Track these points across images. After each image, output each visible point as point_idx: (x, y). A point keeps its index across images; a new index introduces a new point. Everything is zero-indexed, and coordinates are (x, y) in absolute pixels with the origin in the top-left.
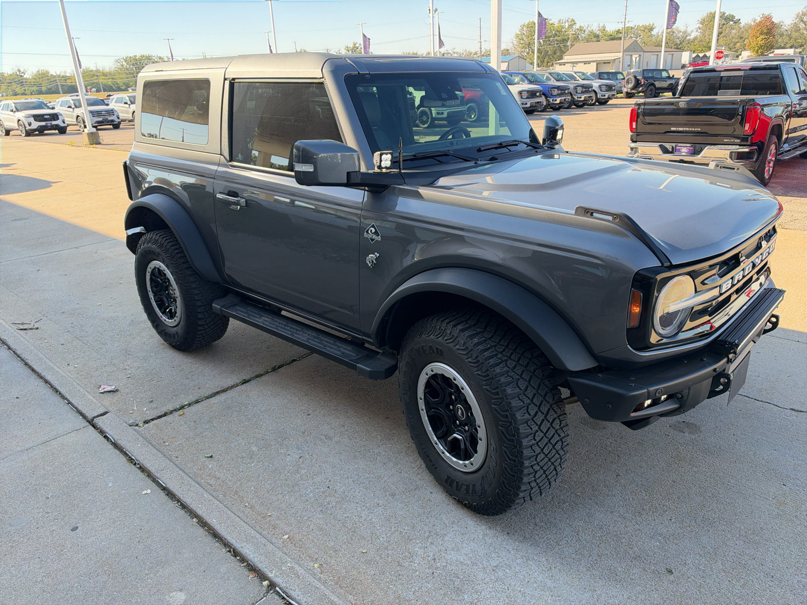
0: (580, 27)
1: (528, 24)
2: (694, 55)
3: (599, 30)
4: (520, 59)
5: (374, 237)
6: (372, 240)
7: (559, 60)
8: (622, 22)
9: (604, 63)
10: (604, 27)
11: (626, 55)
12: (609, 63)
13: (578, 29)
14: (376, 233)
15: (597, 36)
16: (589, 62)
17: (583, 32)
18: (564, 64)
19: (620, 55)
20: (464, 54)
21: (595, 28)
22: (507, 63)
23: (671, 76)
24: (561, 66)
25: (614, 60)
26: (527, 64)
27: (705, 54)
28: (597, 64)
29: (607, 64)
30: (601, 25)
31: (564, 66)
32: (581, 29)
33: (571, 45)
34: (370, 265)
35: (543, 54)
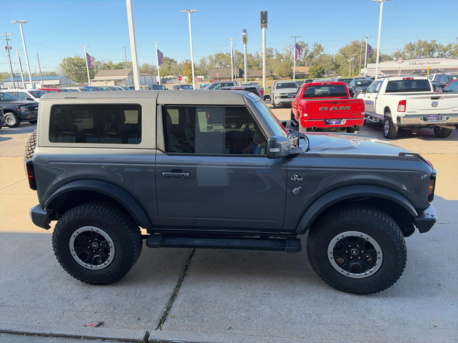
0: (98, 61)
1: (68, 59)
2: (162, 78)
3: (108, 63)
4: (67, 78)
5: (298, 179)
6: (297, 181)
7: (92, 79)
8: (124, 60)
9: (118, 81)
10: (111, 61)
11: (129, 77)
12: (121, 81)
13: (97, 63)
14: (299, 177)
15: (109, 67)
16: (110, 81)
17: (100, 64)
18: (96, 81)
19: (126, 77)
20: (25, 74)
21: (106, 62)
22: (59, 80)
23: (167, 89)
24: (94, 82)
25: (124, 79)
26: (71, 81)
27: (167, 78)
28: (115, 81)
29: (120, 82)
30: (110, 60)
31: (96, 82)
32: (98, 62)
33: (96, 71)
34: (295, 193)
35: (79, 75)
